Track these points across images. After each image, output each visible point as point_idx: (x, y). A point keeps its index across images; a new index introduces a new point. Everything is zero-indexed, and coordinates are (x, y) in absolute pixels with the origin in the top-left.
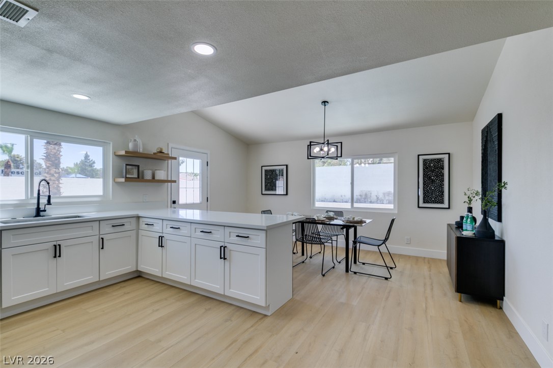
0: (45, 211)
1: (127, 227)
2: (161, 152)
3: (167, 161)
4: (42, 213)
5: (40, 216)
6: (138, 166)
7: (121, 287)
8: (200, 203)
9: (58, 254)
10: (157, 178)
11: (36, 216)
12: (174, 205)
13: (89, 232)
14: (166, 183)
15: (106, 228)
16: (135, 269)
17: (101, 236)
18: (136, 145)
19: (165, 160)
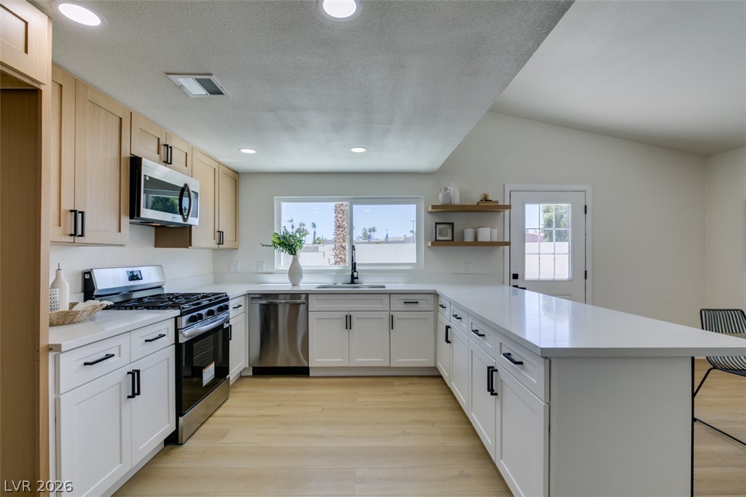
0: (357, 278)
1: (422, 306)
2: (486, 200)
3: (502, 213)
4: (355, 281)
5: (354, 283)
6: (452, 224)
7: (411, 384)
8: (568, 281)
9: (348, 326)
10: (480, 239)
11: (351, 283)
12: (515, 280)
13: (378, 306)
14: (502, 247)
15: (398, 304)
16: (433, 365)
17: (392, 313)
18: (447, 196)
19: (500, 212)
